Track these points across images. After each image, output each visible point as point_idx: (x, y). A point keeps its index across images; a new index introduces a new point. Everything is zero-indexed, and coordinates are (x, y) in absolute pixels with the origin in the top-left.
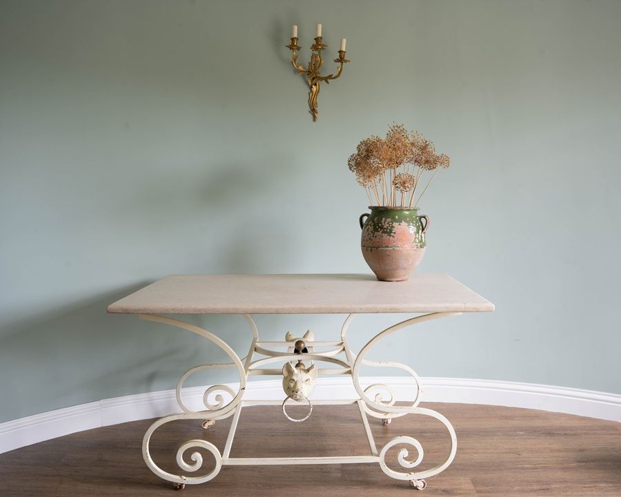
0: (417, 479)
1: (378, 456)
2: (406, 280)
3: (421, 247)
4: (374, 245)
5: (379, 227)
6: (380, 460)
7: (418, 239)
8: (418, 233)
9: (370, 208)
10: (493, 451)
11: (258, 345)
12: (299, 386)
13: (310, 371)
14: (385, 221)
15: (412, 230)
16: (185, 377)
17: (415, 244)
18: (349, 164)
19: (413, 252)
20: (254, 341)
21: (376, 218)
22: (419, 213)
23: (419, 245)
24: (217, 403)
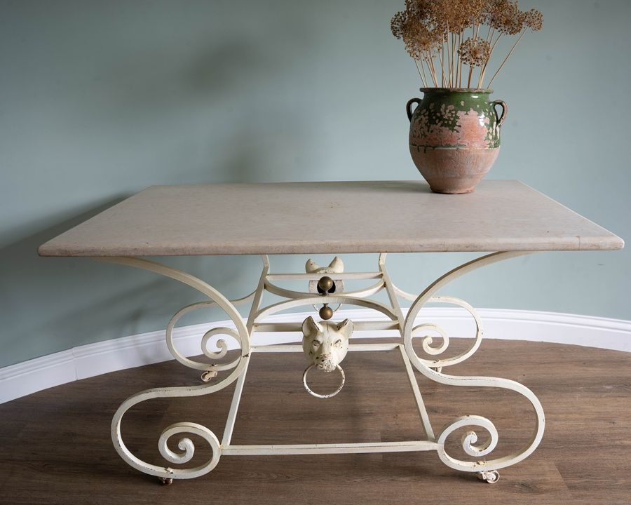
0: (489, 470)
1: (435, 440)
2: (472, 191)
3: (496, 146)
4: (428, 144)
5: (437, 117)
6: (439, 446)
7: (492, 135)
8: (492, 125)
9: (422, 90)
10: (578, 416)
11: (268, 278)
12: (326, 351)
13: (343, 329)
14: (446, 109)
15: (482, 120)
16: (177, 318)
17: (488, 142)
18: (392, 28)
19: (483, 153)
20: (264, 273)
21: (432, 105)
22: (492, 98)
23: (493, 143)
24: (219, 350)
